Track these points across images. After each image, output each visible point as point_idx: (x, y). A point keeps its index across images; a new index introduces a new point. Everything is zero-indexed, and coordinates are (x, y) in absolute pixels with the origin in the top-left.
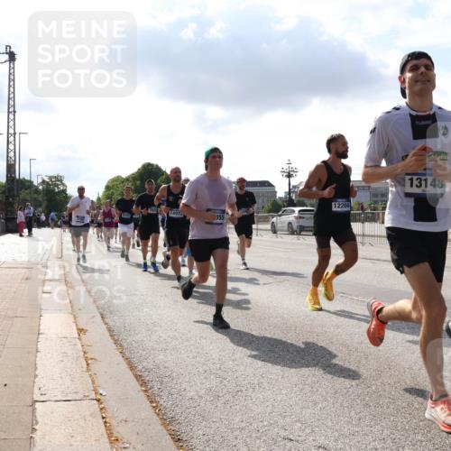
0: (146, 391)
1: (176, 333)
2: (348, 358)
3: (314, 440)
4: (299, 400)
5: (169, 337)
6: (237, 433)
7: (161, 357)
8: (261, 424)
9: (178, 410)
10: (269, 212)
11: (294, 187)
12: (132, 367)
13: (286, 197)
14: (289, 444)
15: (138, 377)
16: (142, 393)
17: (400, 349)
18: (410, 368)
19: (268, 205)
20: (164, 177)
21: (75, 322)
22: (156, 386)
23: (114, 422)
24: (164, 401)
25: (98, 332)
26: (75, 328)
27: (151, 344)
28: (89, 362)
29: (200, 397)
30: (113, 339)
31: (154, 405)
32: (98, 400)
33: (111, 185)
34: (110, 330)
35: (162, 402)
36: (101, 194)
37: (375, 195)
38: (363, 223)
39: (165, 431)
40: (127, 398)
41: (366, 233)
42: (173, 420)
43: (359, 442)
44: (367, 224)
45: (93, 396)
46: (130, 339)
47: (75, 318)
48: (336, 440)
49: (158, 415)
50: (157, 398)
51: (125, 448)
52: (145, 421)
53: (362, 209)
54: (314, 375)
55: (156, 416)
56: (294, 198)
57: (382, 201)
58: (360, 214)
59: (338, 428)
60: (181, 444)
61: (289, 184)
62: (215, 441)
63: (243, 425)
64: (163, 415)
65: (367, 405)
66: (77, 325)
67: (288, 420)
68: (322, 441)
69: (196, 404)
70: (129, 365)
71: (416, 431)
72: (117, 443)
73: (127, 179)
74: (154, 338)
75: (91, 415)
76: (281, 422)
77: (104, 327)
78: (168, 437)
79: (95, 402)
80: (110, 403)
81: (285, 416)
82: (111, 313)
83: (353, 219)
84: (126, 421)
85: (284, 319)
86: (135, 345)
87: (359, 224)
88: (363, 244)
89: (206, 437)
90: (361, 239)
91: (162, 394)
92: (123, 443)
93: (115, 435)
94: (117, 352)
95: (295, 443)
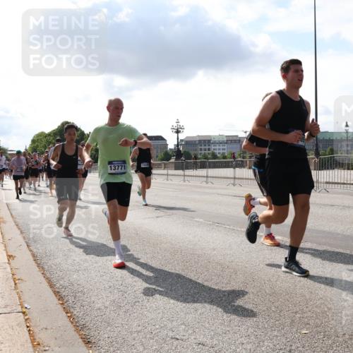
0: (62, 304)
2: (222, 274)
3: (195, 339)
5: (81, 260)
6: (136, 335)
8: (154, 328)
9: (88, 318)
10: (162, 160)
11: (182, 140)
12: (51, 285)
13: (175, 149)
14: (176, 343)
15: (57, 293)
16: (59, 306)
18: (269, 280)
19: (161, 155)
20: (79, 132)
21: (6, 250)
22: (71, 299)
23: (36, 330)
24: (77, 312)
25: (24, 257)
26: (5, 254)
27: (66, 266)
28: (17, 282)
30: (36, 263)
31: (69, 315)
32: (24, 313)
33: (36, 139)
34: (34, 255)
35: (75, 313)
36: (28, 147)
38: (234, 168)
39: (78, 337)
40: (47, 310)
41: (237, 176)
42: (84, 326)
43: (229, 339)
45: (19, 309)
47: (5, 247)
48: (212, 338)
49: (72, 323)
50: (72, 310)
51: (45, 350)
52: (62, 328)
53: (234, 157)
55: (70, 324)
56: (181, 149)
59: (213, 328)
60: (90, 346)
61: (178, 139)
62: (117, 343)
63: (140, 328)
64: (76, 323)
66: (7, 252)
67: (174, 323)
68: (201, 339)
69: (102, 314)
70: (49, 283)
71: (273, 329)
72: (39, 347)
73: (49, 135)
74: (70, 261)
75: (18, 325)
76: (170, 325)
77: (29, 253)
78: (80, 340)
79: (21, 314)
80: (33, 315)
81: (172, 321)
82: (35, 242)
83: (226, 165)
84: (46, 329)
85: (172, 244)
86: (54, 267)
87: (232, 169)
88: (234, 185)
89: (110, 340)
90: (232, 181)
91: (75, 306)
92: (44, 347)
93: (37, 340)
94: (40, 274)
95: (181, 342)
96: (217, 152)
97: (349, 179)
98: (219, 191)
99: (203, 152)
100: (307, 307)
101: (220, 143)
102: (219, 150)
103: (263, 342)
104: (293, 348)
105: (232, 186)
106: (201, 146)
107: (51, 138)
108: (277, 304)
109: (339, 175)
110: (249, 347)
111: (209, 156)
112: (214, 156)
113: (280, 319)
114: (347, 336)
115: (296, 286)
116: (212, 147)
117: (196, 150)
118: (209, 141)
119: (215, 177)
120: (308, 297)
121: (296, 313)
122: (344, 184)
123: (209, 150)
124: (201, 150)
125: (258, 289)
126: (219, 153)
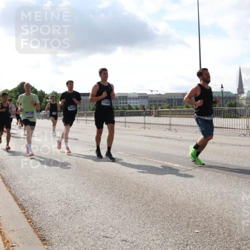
0: (24, 213)
1: (41, 179)
2: (137, 191)
3: (120, 237)
4: (111, 215)
5: (37, 181)
6: (78, 234)
7: (33, 193)
8: (90, 229)
9: (43, 223)
12: (16, 200)
14: (106, 240)
15: (20, 205)
16: (22, 214)
17: (165, 185)
18: (171, 195)
19: (92, 106)
20: (33, 90)
22: (31, 209)
23: (6, 232)
24: (35, 218)
27: (27, 186)
29: (56, 215)
30: (5, 183)
31: (29, 220)
34: (2, 178)
37: (151, 102)
38: (144, 116)
39: (36, 235)
40: (13, 217)
41: (146, 122)
42: (40, 229)
43: (144, 237)
44: (146, 117)
46: (14, 183)
48: (132, 236)
49: (32, 226)
50: (31, 217)
51: (13, 246)
52: (24, 230)
53: (144, 109)
54: (119, 201)
55: (30, 227)
57: (155, 105)
58: (143, 112)
59: (133, 229)
60: (45, 242)
62: (64, 240)
63: (80, 230)
64: (35, 226)
65: (148, 216)
67: (105, 226)
68: (124, 237)
69: (53, 219)
70: (14, 198)
71: (175, 229)
72: (8, 244)
73: (11, 91)
74: (29, 182)
76: (102, 227)
78: (38, 238)
80: (4, 221)
81: (104, 224)
82: (3, 168)
83: (139, 114)
84: (13, 231)
85: (102, 170)
86: (18, 187)
87: (142, 117)
88: (144, 128)
89: (59, 238)
90: (143, 125)
91: (34, 214)
92: (12, 243)
93: (7, 239)
94: (7, 191)
95: (110, 239)
96: (132, 105)
97: (224, 125)
98: (135, 133)
99: (122, 105)
100: (198, 214)
101: (134, 98)
102: (133, 104)
103: (168, 239)
104: (189, 243)
105: (143, 129)
106: (120, 100)
107: (13, 94)
108: (177, 212)
109: (218, 122)
110: (158, 242)
111: (127, 108)
112: (130, 108)
113: (179, 223)
114: (226, 234)
115: (190, 199)
116: (129, 101)
117: (117, 103)
118: (126, 97)
119: (131, 123)
120: (198, 207)
121: (190, 218)
122: (221, 128)
123: (126, 103)
124: (121, 103)
125: (163, 202)
126: (134, 106)
